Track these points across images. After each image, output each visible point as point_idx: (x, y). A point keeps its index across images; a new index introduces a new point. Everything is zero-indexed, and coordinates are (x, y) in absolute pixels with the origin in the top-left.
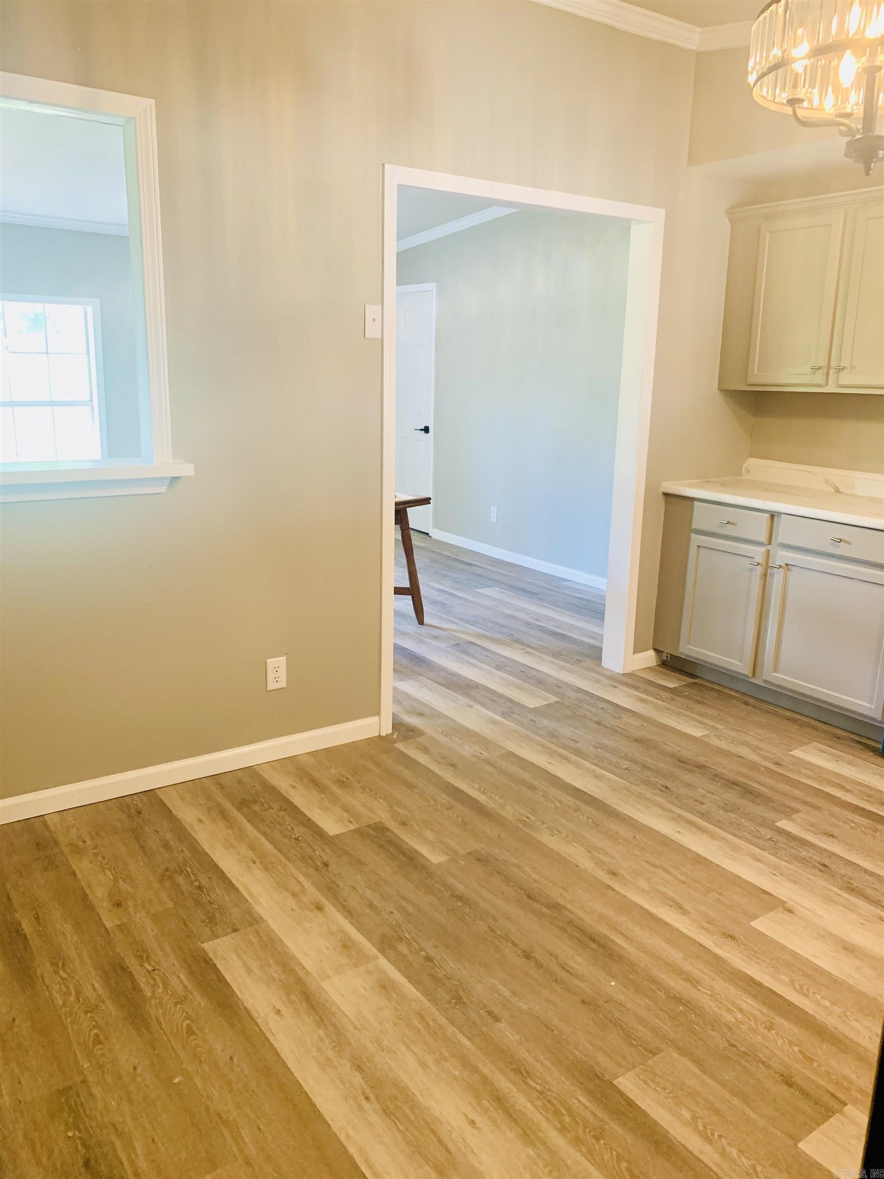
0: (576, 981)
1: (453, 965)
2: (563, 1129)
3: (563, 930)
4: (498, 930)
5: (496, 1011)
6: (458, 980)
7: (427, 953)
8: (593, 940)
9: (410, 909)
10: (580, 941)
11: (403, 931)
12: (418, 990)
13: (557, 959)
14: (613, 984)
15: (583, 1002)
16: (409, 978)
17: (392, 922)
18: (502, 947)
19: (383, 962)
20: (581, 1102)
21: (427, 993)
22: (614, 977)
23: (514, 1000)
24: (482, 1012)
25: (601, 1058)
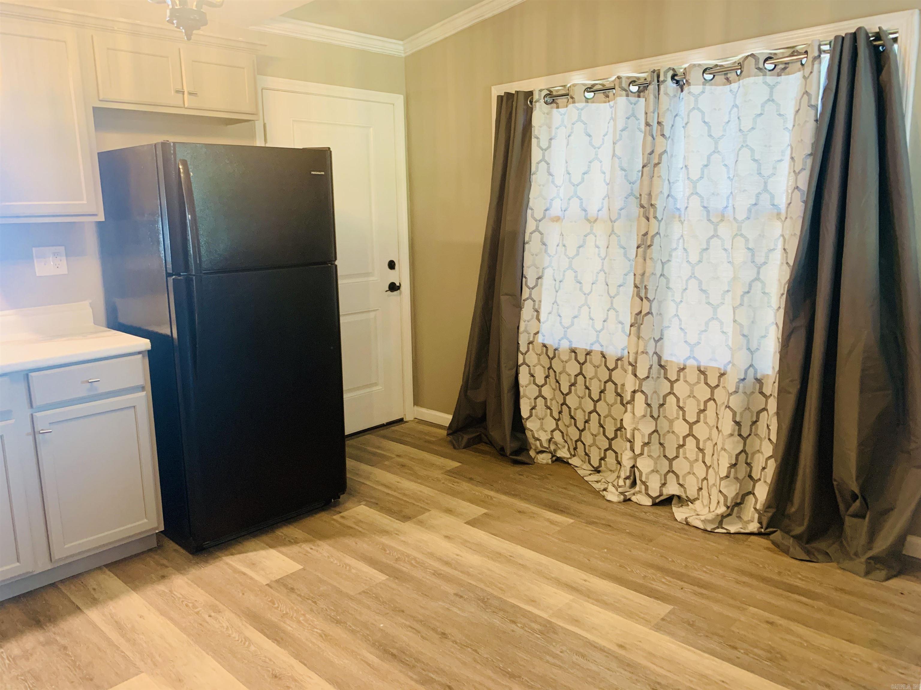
0: (408, 623)
1: (495, 620)
2: (415, 559)
3: (418, 660)
4: (470, 651)
5: (458, 598)
6: (487, 612)
7: (517, 626)
8: (393, 655)
9: (548, 658)
10: (404, 653)
11: (543, 638)
12: (511, 602)
13: (422, 637)
14: (382, 625)
15: (403, 611)
16: (520, 608)
17: (556, 645)
18: (464, 638)
19: (544, 615)
20: (405, 568)
21: (505, 602)
22: (381, 630)
23: (447, 606)
24: (466, 597)
25: (394, 586)
